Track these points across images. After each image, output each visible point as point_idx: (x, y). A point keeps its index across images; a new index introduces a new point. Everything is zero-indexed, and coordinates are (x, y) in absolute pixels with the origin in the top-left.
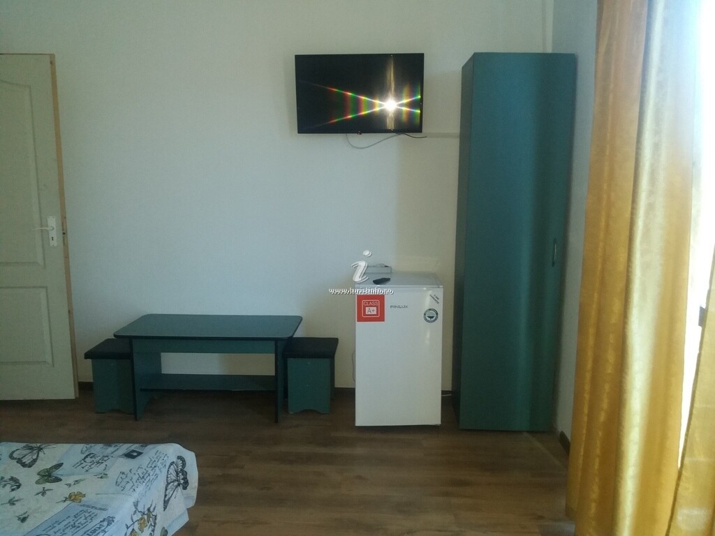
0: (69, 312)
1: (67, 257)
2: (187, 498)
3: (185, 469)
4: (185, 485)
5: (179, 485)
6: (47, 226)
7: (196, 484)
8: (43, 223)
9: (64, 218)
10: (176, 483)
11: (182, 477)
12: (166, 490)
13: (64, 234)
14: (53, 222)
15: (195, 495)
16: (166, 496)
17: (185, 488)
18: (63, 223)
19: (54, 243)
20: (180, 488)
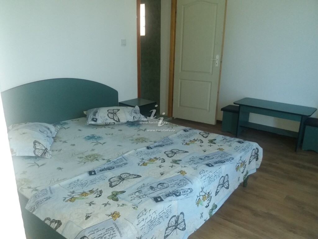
0: (218, 92)
1: (220, 71)
2: (257, 164)
3: (258, 153)
4: (257, 159)
5: (255, 158)
6: (215, 58)
7: (261, 160)
8: (214, 58)
9: (222, 56)
10: (254, 157)
11: (256, 156)
12: (251, 158)
13: (221, 62)
14: (218, 57)
15: (260, 164)
16: (250, 160)
17: (257, 160)
18: (221, 58)
19: (217, 65)
20: (255, 159)
